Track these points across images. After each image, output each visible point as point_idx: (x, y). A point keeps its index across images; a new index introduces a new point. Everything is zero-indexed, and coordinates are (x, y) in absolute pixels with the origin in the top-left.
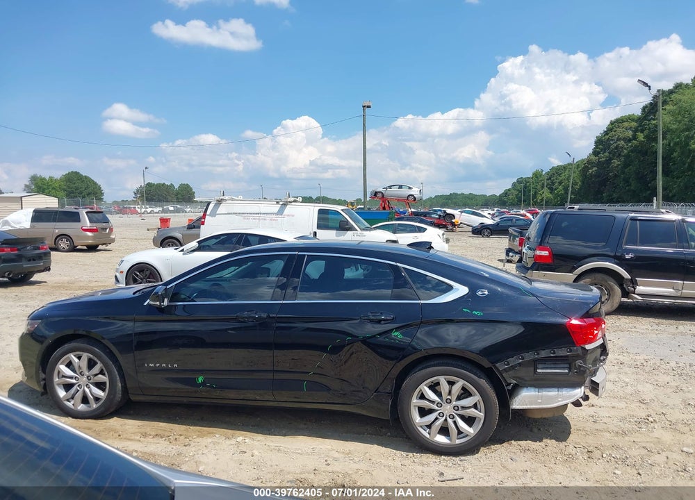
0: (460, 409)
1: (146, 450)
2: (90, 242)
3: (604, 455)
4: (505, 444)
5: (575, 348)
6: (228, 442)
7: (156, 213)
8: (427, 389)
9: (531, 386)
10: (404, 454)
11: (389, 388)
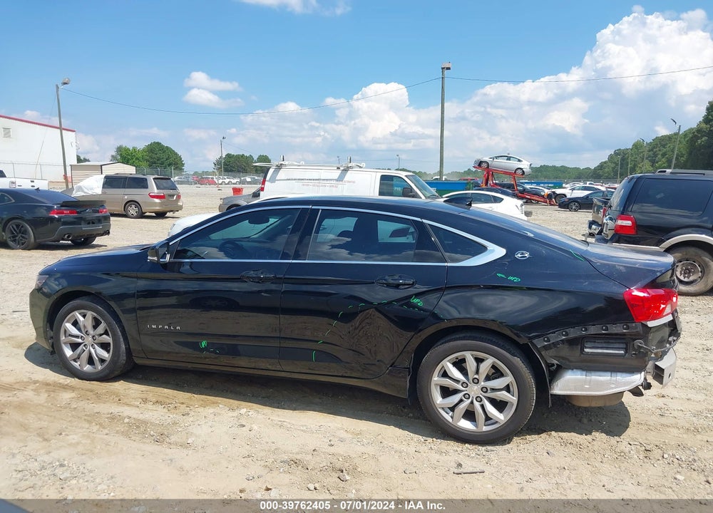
0: (489, 391)
1: (141, 417)
2: (158, 208)
3: (666, 456)
4: (543, 435)
5: (634, 325)
6: (231, 414)
7: (234, 184)
8: (450, 366)
9: (577, 368)
10: (422, 438)
11: (407, 363)
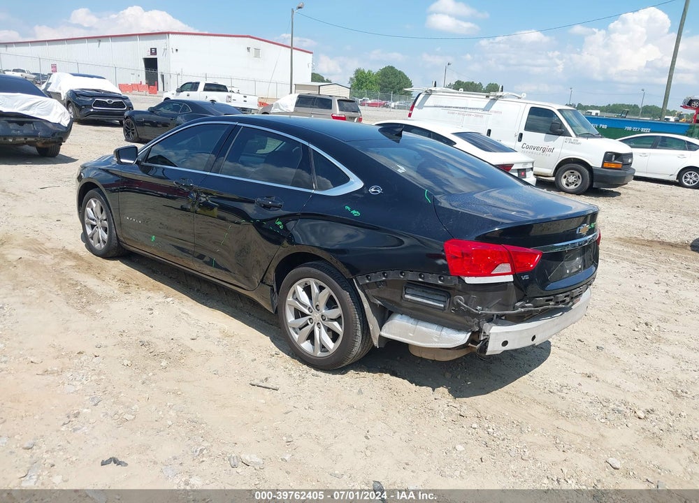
0: (326, 320)
5: (449, 278)
